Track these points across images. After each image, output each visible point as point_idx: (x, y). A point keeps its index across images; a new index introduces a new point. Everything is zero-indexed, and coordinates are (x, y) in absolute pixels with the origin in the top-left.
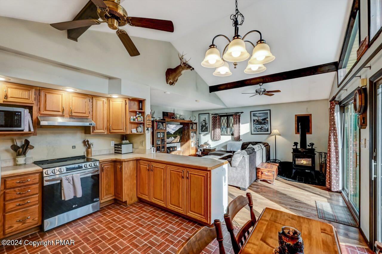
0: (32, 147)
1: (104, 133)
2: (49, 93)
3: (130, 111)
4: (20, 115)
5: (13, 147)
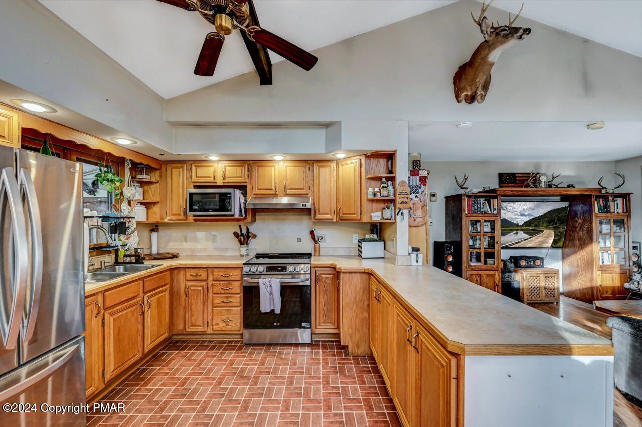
0: (255, 236)
1: (332, 219)
2: (261, 166)
3: (367, 179)
4: (231, 197)
5: (236, 234)
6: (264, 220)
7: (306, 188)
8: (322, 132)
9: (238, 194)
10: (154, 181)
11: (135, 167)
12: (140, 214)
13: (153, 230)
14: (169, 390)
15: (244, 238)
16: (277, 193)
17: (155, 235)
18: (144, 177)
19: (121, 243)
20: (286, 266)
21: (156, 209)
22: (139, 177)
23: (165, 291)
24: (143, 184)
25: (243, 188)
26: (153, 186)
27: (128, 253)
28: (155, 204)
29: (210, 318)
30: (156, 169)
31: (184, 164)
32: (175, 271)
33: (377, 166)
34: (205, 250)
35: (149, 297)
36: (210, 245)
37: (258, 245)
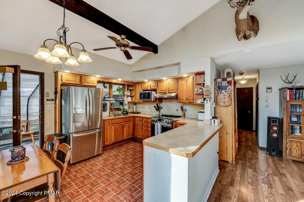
0: (162, 108)
1: (186, 102)
2: (161, 82)
3: (195, 84)
4: (150, 94)
5: (155, 107)
6: (165, 102)
7: (176, 89)
8: (177, 67)
9: (153, 93)
10: (133, 89)
11: (128, 85)
12: (129, 99)
13: (134, 105)
14: (124, 150)
15: (158, 109)
16: (166, 92)
17: (135, 106)
18: (131, 88)
19: (123, 108)
20: (164, 120)
21: (134, 98)
22: (129, 88)
23: (131, 123)
24: (130, 90)
25: (155, 90)
26: (133, 91)
27: (125, 111)
28: (133, 96)
29: (143, 134)
30: (134, 86)
31: (140, 83)
32: (135, 118)
33: (200, 78)
34: (147, 112)
35: (125, 124)
36: (149, 110)
37: (164, 111)
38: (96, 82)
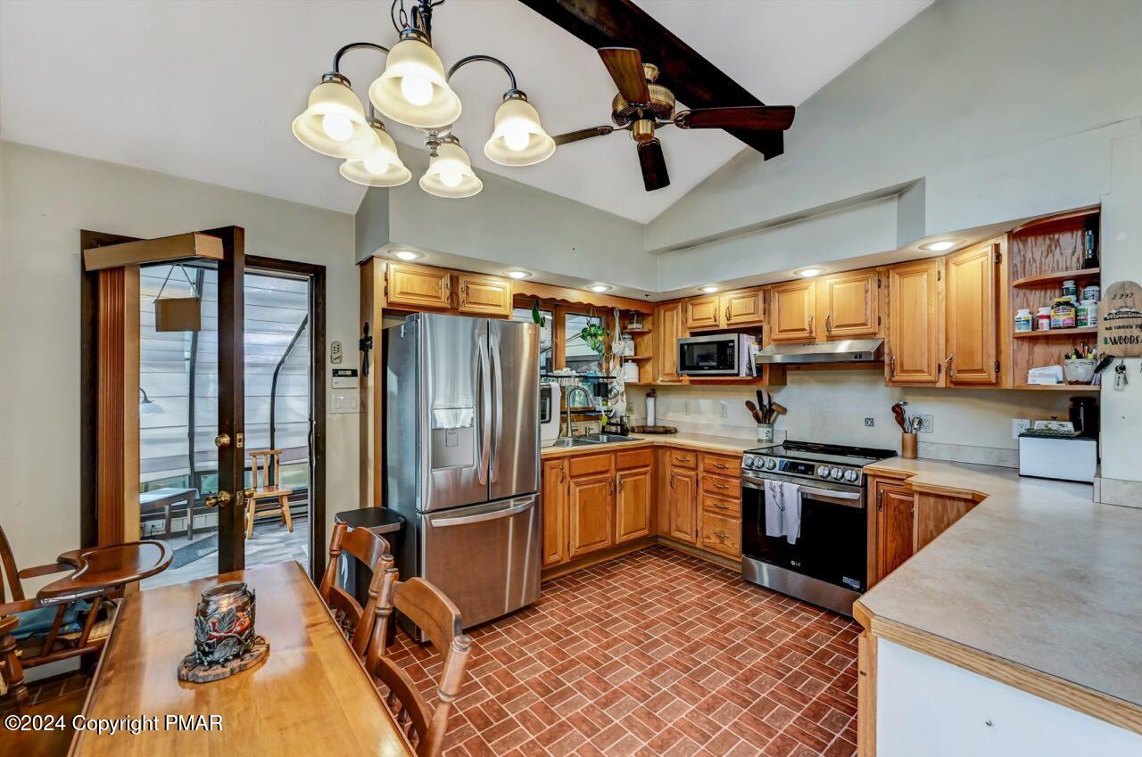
0: (784, 411)
1: (935, 382)
2: (785, 291)
3: (1018, 286)
4: (733, 346)
5: (750, 405)
6: (800, 382)
7: (872, 321)
8: (891, 208)
9: (748, 342)
10: (646, 330)
11: (626, 316)
12: (630, 373)
13: (648, 395)
14: (626, 592)
15: (765, 414)
16: (814, 335)
17: (651, 401)
18: (635, 326)
19: (605, 408)
20: (814, 466)
21: (649, 367)
22: (630, 326)
23: (645, 473)
24: (635, 335)
25: (755, 331)
26: (646, 338)
27: (613, 421)
28: (647, 360)
29: (700, 524)
30: (649, 315)
31: (678, 303)
32: (661, 451)
33: (1049, 250)
34: (709, 427)
35: (622, 477)
36: (718, 421)
38: (509, 300)
